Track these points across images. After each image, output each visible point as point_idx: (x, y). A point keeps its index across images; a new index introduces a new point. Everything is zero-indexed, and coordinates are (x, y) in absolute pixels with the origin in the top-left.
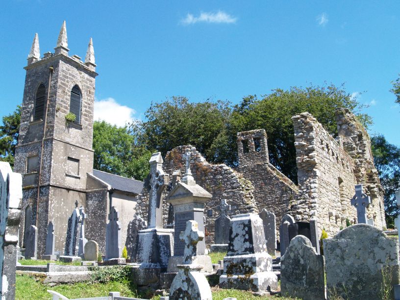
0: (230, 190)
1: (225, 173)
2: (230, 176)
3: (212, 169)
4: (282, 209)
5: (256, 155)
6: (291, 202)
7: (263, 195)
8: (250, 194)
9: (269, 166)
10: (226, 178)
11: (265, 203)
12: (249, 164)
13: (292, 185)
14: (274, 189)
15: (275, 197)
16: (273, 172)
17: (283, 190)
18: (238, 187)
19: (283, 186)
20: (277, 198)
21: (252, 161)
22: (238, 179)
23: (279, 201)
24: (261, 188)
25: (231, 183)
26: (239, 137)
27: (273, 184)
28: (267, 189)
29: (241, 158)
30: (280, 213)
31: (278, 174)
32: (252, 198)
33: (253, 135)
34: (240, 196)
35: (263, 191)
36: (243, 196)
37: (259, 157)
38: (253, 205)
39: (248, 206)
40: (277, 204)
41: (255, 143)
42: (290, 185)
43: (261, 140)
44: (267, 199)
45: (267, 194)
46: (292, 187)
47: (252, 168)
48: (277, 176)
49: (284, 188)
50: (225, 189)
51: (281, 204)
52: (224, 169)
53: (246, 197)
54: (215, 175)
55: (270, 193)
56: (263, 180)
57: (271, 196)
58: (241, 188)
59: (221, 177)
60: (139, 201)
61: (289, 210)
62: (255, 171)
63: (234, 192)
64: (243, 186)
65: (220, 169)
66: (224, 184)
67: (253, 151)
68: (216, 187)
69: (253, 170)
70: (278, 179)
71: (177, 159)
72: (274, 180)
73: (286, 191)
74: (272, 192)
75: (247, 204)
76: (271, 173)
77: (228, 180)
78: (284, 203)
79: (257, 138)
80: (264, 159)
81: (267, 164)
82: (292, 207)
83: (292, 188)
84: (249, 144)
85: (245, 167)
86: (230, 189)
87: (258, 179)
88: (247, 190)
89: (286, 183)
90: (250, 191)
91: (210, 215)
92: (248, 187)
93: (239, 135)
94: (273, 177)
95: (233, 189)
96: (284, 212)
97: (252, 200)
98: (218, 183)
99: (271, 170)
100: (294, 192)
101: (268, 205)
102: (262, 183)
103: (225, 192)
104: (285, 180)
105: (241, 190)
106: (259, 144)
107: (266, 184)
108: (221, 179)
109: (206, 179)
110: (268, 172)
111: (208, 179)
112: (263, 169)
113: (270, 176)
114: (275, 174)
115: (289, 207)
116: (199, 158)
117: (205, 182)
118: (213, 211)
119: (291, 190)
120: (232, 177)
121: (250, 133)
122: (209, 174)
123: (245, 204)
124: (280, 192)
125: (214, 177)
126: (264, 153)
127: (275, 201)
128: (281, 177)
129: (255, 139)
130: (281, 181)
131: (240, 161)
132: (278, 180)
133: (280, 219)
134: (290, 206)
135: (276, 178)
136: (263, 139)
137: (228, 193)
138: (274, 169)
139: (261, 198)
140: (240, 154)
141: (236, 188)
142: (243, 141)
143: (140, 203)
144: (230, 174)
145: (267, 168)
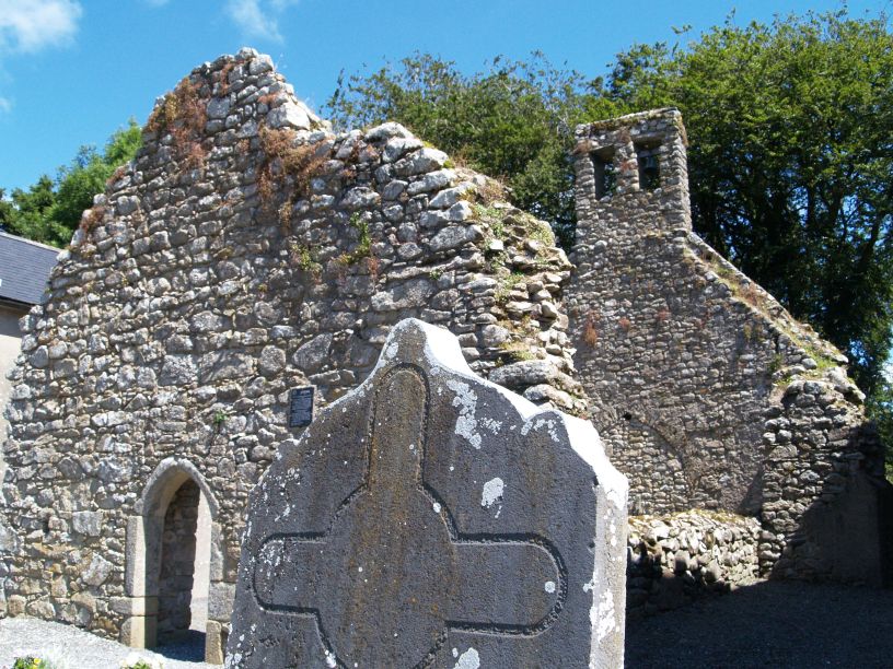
0: (413, 270)
1: (394, 174)
2: (420, 185)
3: (333, 155)
4: (737, 410)
5: (641, 205)
6: (786, 376)
7: (661, 355)
8: (533, 298)
9: (692, 245)
10: (396, 200)
11: (670, 385)
12: (614, 237)
13: (778, 315)
14: (705, 331)
15: (708, 360)
16: (705, 266)
17: (741, 335)
18: (461, 249)
19: (743, 320)
20: (717, 365)
21: (626, 224)
22: (464, 203)
23: (727, 379)
24: (657, 326)
25: (423, 229)
26: (582, 141)
27: (703, 310)
28: (680, 328)
29: (586, 217)
30: (726, 424)
31: (723, 275)
32: (546, 320)
33: (634, 132)
34: (466, 303)
35: (665, 339)
36: (488, 306)
37: (655, 209)
38: (550, 366)
39: (512, 369)
40: (716, 390)
41: (641, 161)
42: (773, 317)
43: (663, 148)
44: (679, 369)
45: (679, 352)
46: (778, 325)
47: (627, 254)
48: (721, 281)
49: (747, 328)
50: (389, 268)
51: (733, 389)
52: (390, 150)
53: (512, 315)
54: (346, 185)
55: (689, 347)
56: (666, 295)
57: (695, 360)
58: (478, 258)
59: (372, 195)
60: (30, 340)
61: (775, 413)
62: (635, 263)
63: (433, 281)
64: (497, 245)
65: (372, 152)
66: (385, 238)
67: (632, 191)
68: (344, 258)
69: (629, 259)
70: (723, 293)
71: (186, 125)
72: (709, 297)
73: (755, 339)
74: (698, 342)
75: (509, 359)
76: (698, 270)
77: (410, 213)
78: (745, 388)
79: (649, 141)
80: (672, 216)
81: (684, 234)
82: (790, 396)
83: (780, 329)
84: (617, 165)
85: (600, 249)
86: (411, 261)
87: (646, 292)
88: (516, 268)
89: (754, 309)
90: (537, 279)
91: (301, 416)
92: (531, 253)
93: (584, 134)
94: (703, 286)
95: (427, 263)
96: (743, 422)
97: (545, 336)
98: (354, 233)
99: (698, 260)
100: (787, 342)
101: (681, 391)
102: (660, 309)
103: (386, 287)
104: (751, 296)
105: (474, 269)
106: (657, 161)
107: (675, 311)
108: (371, 207)
109: (297, 217)
110: (685, 267)
111: (310, 214)
112: (668, 257)
113: (694, 282)
114: (712, 274)
115: (776, 399)
116: (281, 103)
117: (292, 230)
118: (318, 396)
119: (775, 335)
120: (432, 192)
121: (623, 123)
122: (317, 184)
123: (494, 357)
124: (731, 342)
125: (339, 197)
126: (673, 196)
127: (711, 377)
128: (735, 287)
129: (639, 146)
130: (734, 299)
131: (584, 227)
132: (724, 296)
133: (727, 450)
134: (781, 394)
135: (716, 287)
136: (671, 142)
137: (399, 287)
138: (709, 257)
139: (656, 364)
140: (586, 201)
141: (449, 258)
142: (595, 155)
143: (32, 350)
144: (420, 175)
145: (682, 250)
